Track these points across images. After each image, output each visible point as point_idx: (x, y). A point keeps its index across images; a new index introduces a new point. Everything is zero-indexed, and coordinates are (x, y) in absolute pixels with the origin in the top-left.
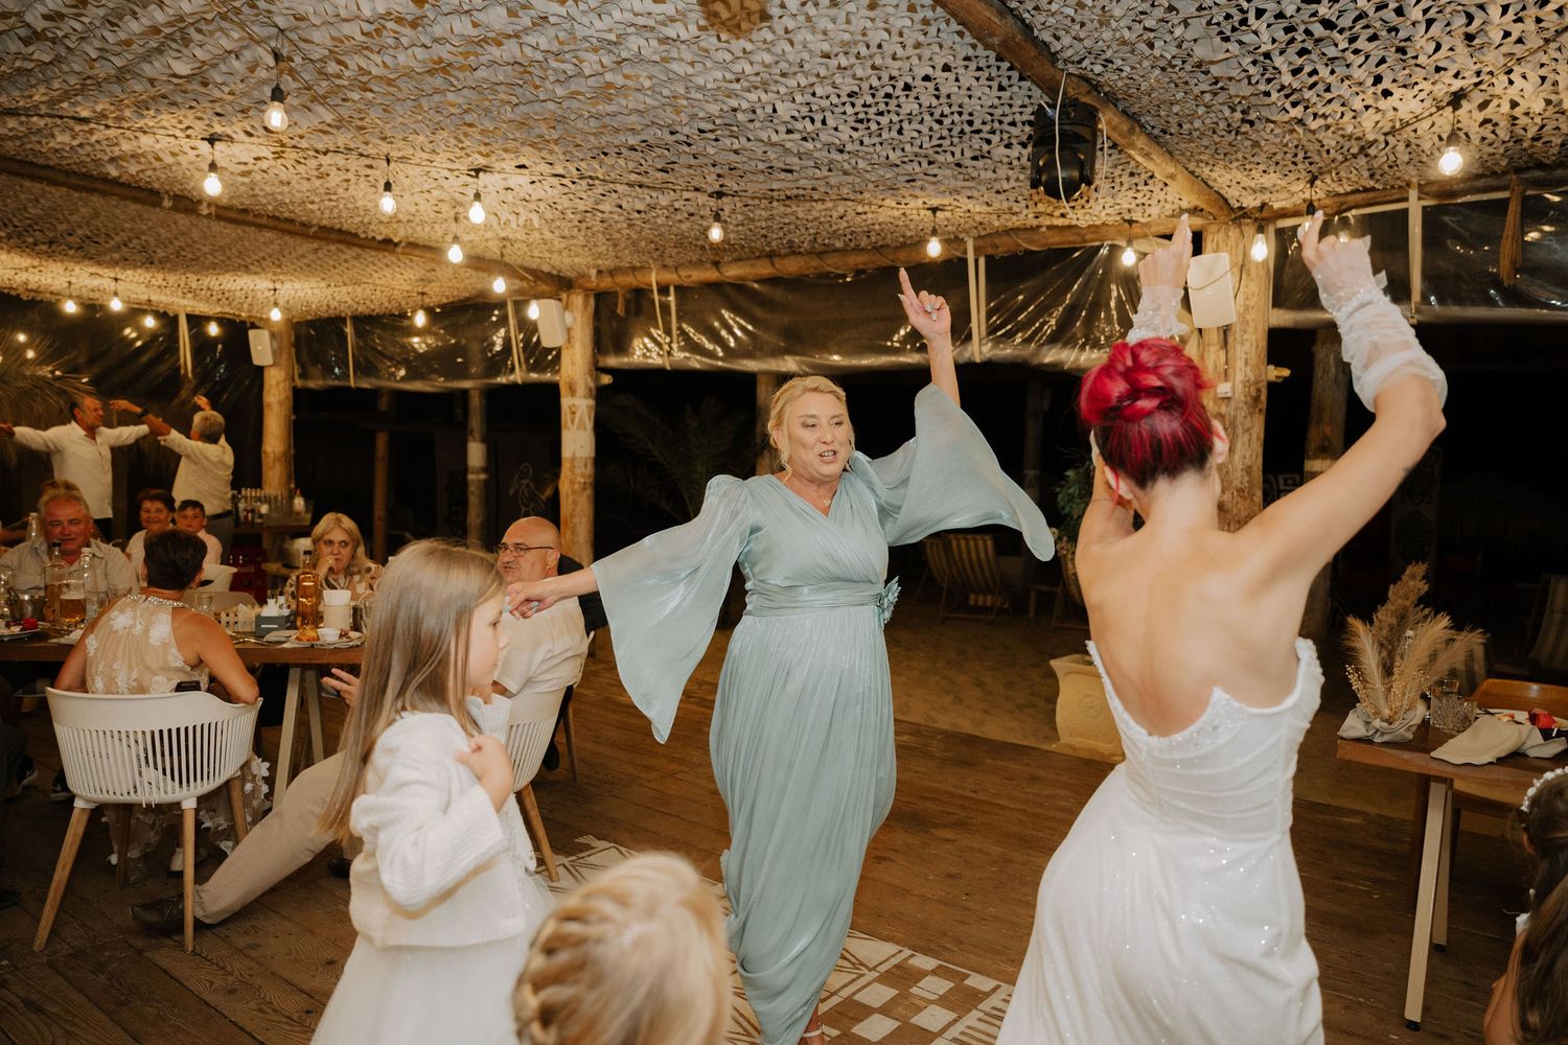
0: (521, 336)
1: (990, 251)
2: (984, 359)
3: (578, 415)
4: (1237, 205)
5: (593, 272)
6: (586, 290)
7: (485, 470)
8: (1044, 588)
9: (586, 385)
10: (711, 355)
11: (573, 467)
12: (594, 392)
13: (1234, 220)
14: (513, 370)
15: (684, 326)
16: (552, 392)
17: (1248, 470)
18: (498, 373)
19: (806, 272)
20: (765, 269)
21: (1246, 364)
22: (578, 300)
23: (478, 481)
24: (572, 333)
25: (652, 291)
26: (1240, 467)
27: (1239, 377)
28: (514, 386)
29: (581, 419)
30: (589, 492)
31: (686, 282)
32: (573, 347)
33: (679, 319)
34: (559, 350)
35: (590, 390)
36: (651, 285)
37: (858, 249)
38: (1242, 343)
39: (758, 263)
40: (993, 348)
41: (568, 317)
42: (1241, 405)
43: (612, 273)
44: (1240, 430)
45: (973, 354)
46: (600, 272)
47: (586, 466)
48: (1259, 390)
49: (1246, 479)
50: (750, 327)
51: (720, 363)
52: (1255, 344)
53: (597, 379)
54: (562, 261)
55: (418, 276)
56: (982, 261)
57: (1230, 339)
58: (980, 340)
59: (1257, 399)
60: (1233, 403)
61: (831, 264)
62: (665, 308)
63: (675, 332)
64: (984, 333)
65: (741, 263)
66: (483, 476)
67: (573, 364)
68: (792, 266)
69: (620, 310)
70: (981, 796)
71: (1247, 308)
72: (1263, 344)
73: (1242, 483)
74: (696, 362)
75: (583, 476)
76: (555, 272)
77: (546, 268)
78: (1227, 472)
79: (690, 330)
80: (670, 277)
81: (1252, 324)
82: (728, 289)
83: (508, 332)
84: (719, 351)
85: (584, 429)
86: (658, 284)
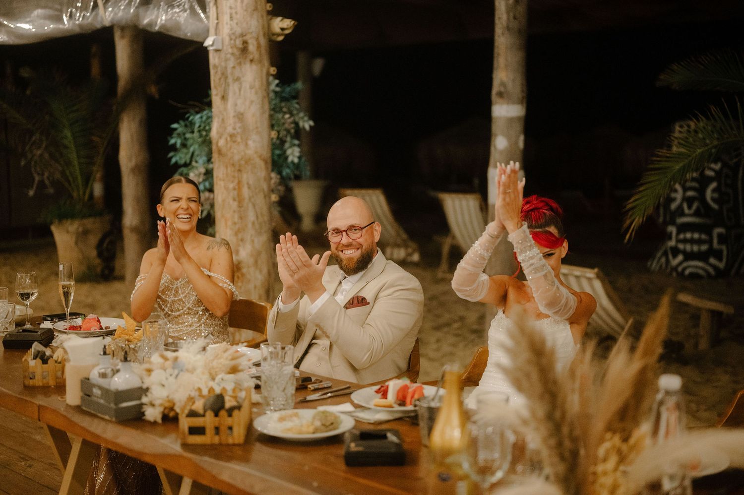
17: (240, 117)
21: (231, 18)
26: (231, 113)
27: (226, 30)
42: (229, 56)
44: (230, 80)
48: (245, 43)
49: (239, 125)
59: (244, 50)
60: (223, 55)
73: (234, 129)
78: (223, 120)
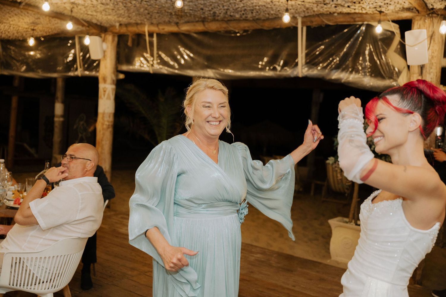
0: (81, 54)
1: (309, 24)
2: (303, 75)
3: (107, 93)
4: (431, 7)
5: (117, 25)
6: (114, 34)
7: (63, 116)
8: (319, 182)
9: (112, 78)
10: (172, 67)
11: (103, 117)
12: (115, 82)
13: (428, 15)
14: (77, 69)
15: (160, 53)
16: (95, 81)
18: (69, 71)
19: (220, 30)
20: (200, 27)
22: (110, 38)
23: (59, 121)
24: (106, 53)
25: (145, 35)
28: (77, 77)
29: (108, 95)
30: (111, 129)
31: (162, 32)
32: (106, 60)
33: (159, 49)
34: (99, 61)
35: (113, 81)
36: (145, 32)
37: (246, 20)
38: (430, 74)
39: (197, 24)
40: (308, 70)
41: (105, 46)
43: (127, 25)
45: (298, 73)
46: (121, 25)
47: (110, 117)
50: (192, 55)
51: (176, 71)
52: (435, 74)
53: (117, 76)
54: (102, 18)
55: (31, 21)
56: (305, 29)
57: (424, 71)
58: (302, 66)
61: (232, 27)
62: (151, 44)
63: (156, 55)
64: (304, 63)
65: (188, 24)
66: (62, 119)
67: (106, 68)
68: (213, 27)
69: (130, 44)
70: (297, 289)
71: (432, 57)
72: (439, 74)
74: (165, 70)
75: (108, 121)
76: (99, 23)
77: (94, 21)
79: (163, 55)
80: (154, 29)
81: (435, 65)
82: (182, 37)
83: (75, 51)
84: (176, 66)
85: (110, 99)
86: (149, 32)
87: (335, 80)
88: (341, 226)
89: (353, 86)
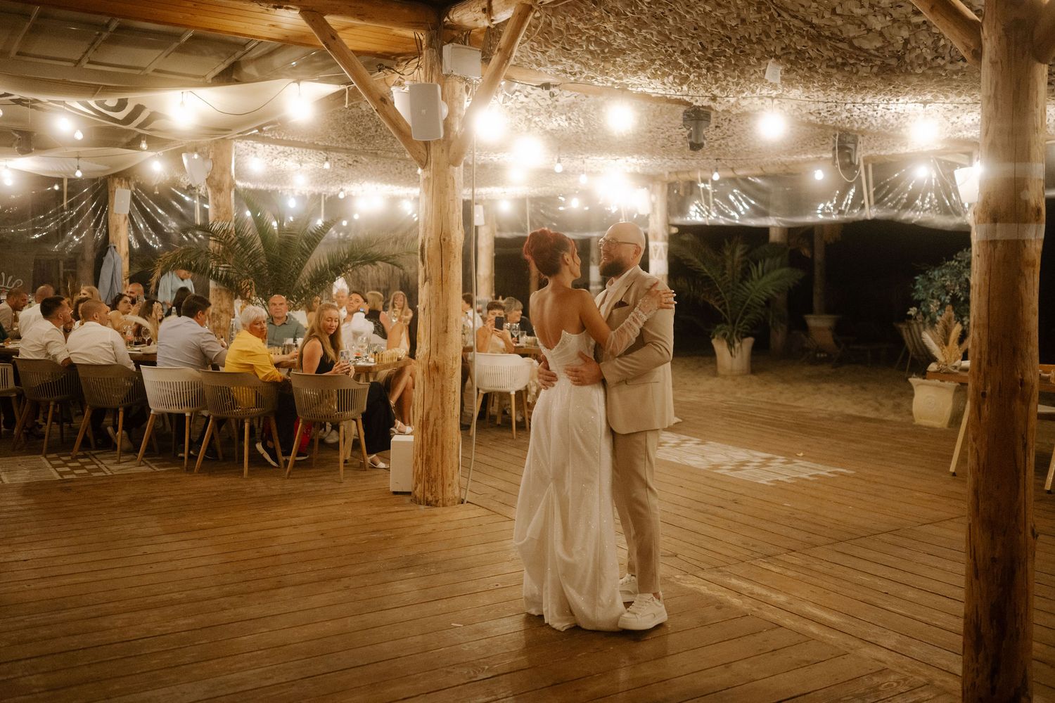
2: (872, 218)
3: (658, 251)
5: (667, 173)
6: (663, 182)
9: (663, 234)
10: (733, 218)
12: (667, 238)
20: (758, 171)
22: (658, 187)
24: (655, 208)
25: (698, 182)
29: (660, 254)
32: (656, 214)
33: (714, 198)
34: (648, 216)
35: (665, 237)
36: (697, 179)
39: (754, 168)
40: (876, 212)
41: (653, 197)
43: (677, 173)
45: (866, 215)
46: (670, 173)
50: (753, 202)
51: (737, 222)
53: (669, 231)
56: (870, 166)
58: (870, 207)
61: (792, 169)
62: (706, 191)
63: (712, 204)
64: (872, 202)
65: (745, 168)
67: (656, 223)
68: (772, 170)
69: (681, 192)
74: (722, 221)
79: (720, 203)
80: (708, 174)
82: (739, 181)
84: (737, 216)
85: (662, 259)
86: (701, 178)
87: (905, 220)
88: (922, 384)
89: (925, 226)
